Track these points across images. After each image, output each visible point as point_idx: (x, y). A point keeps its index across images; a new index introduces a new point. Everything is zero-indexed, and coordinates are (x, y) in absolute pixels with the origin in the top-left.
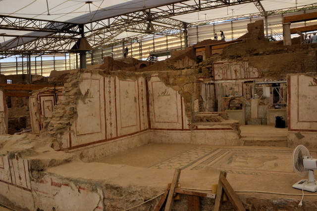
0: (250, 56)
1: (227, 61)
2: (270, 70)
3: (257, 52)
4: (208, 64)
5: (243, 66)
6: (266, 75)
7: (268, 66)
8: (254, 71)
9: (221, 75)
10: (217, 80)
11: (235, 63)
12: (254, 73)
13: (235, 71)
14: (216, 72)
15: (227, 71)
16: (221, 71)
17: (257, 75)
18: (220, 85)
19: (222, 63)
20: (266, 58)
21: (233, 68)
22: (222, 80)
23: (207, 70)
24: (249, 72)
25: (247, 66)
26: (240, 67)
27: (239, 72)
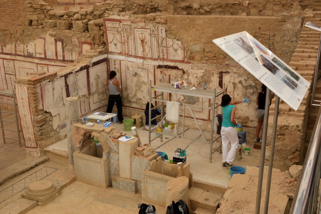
1: (127, 17)
2: (207, 50)
3: (187, 4)
4: (100, 16)
5: (156, 32)
6: (197, 57)
7: (203, 40)
8: (176, 47)
9: (119, 45)
10: (112, 53)
11: (142, 24)
12: (176, 50)
13: (142, 41)
14: (110, 36)
15: (128, 39)
16: (118, 37)
17: (180, 55)
18: (117, 63)
19: (120, 21)
20: (200, 22)
21: (138, 33)
22: (120, 54)
23: (97, 28)
24: (166, 47)
25: (164, 35)
26: (151, 35)
27: (149, 43)
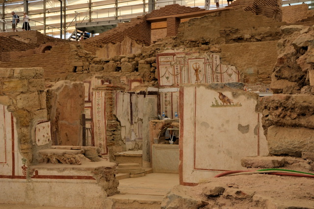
0: (227, 42)
1: (181, 50)
2: (260, 72)
3: (239, 36)
4: (150, 56)
5: (210, 61)
6: (252, 79)
7: (257, 63)
8: (230, 72)
9: (171, 78)
10: (163, 87)
11: (197, 55)
12: (230, 75)
13: (196, 71)
14: (162, 70)
15: (181, 70)
16: (171, 70)
17: (234, 79)
18: (169, 95)
19: (174, 55)
20: (253, 47)
21: (192, 64)
22: (172, 86)
23: (148, 66)
24: (221, 73)
25: (218, 62)
26: (205, 63)
27: (203, 72)
